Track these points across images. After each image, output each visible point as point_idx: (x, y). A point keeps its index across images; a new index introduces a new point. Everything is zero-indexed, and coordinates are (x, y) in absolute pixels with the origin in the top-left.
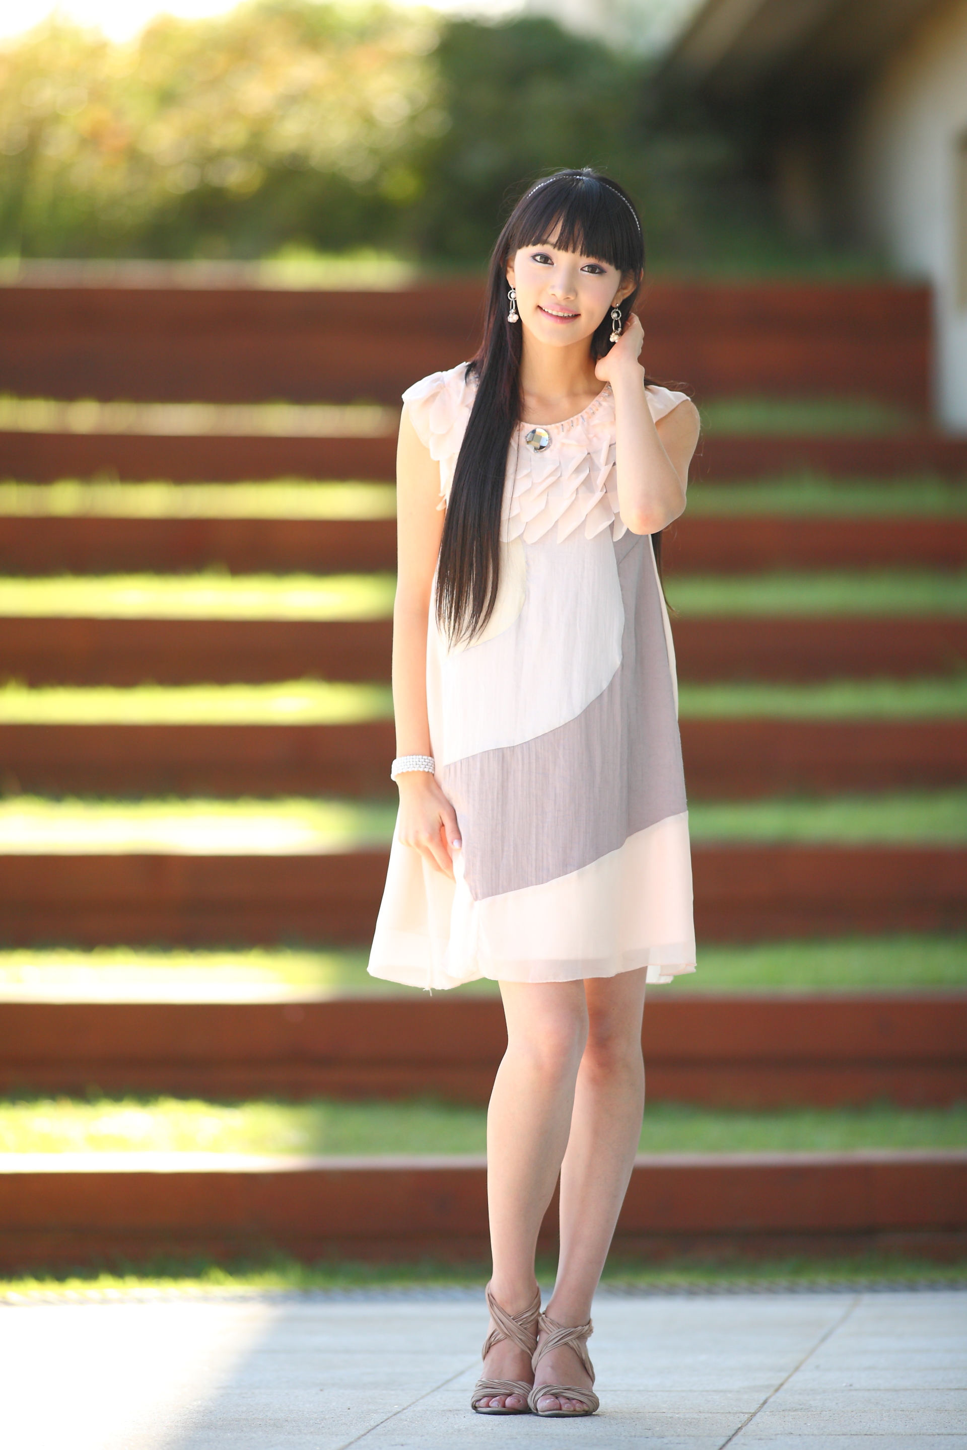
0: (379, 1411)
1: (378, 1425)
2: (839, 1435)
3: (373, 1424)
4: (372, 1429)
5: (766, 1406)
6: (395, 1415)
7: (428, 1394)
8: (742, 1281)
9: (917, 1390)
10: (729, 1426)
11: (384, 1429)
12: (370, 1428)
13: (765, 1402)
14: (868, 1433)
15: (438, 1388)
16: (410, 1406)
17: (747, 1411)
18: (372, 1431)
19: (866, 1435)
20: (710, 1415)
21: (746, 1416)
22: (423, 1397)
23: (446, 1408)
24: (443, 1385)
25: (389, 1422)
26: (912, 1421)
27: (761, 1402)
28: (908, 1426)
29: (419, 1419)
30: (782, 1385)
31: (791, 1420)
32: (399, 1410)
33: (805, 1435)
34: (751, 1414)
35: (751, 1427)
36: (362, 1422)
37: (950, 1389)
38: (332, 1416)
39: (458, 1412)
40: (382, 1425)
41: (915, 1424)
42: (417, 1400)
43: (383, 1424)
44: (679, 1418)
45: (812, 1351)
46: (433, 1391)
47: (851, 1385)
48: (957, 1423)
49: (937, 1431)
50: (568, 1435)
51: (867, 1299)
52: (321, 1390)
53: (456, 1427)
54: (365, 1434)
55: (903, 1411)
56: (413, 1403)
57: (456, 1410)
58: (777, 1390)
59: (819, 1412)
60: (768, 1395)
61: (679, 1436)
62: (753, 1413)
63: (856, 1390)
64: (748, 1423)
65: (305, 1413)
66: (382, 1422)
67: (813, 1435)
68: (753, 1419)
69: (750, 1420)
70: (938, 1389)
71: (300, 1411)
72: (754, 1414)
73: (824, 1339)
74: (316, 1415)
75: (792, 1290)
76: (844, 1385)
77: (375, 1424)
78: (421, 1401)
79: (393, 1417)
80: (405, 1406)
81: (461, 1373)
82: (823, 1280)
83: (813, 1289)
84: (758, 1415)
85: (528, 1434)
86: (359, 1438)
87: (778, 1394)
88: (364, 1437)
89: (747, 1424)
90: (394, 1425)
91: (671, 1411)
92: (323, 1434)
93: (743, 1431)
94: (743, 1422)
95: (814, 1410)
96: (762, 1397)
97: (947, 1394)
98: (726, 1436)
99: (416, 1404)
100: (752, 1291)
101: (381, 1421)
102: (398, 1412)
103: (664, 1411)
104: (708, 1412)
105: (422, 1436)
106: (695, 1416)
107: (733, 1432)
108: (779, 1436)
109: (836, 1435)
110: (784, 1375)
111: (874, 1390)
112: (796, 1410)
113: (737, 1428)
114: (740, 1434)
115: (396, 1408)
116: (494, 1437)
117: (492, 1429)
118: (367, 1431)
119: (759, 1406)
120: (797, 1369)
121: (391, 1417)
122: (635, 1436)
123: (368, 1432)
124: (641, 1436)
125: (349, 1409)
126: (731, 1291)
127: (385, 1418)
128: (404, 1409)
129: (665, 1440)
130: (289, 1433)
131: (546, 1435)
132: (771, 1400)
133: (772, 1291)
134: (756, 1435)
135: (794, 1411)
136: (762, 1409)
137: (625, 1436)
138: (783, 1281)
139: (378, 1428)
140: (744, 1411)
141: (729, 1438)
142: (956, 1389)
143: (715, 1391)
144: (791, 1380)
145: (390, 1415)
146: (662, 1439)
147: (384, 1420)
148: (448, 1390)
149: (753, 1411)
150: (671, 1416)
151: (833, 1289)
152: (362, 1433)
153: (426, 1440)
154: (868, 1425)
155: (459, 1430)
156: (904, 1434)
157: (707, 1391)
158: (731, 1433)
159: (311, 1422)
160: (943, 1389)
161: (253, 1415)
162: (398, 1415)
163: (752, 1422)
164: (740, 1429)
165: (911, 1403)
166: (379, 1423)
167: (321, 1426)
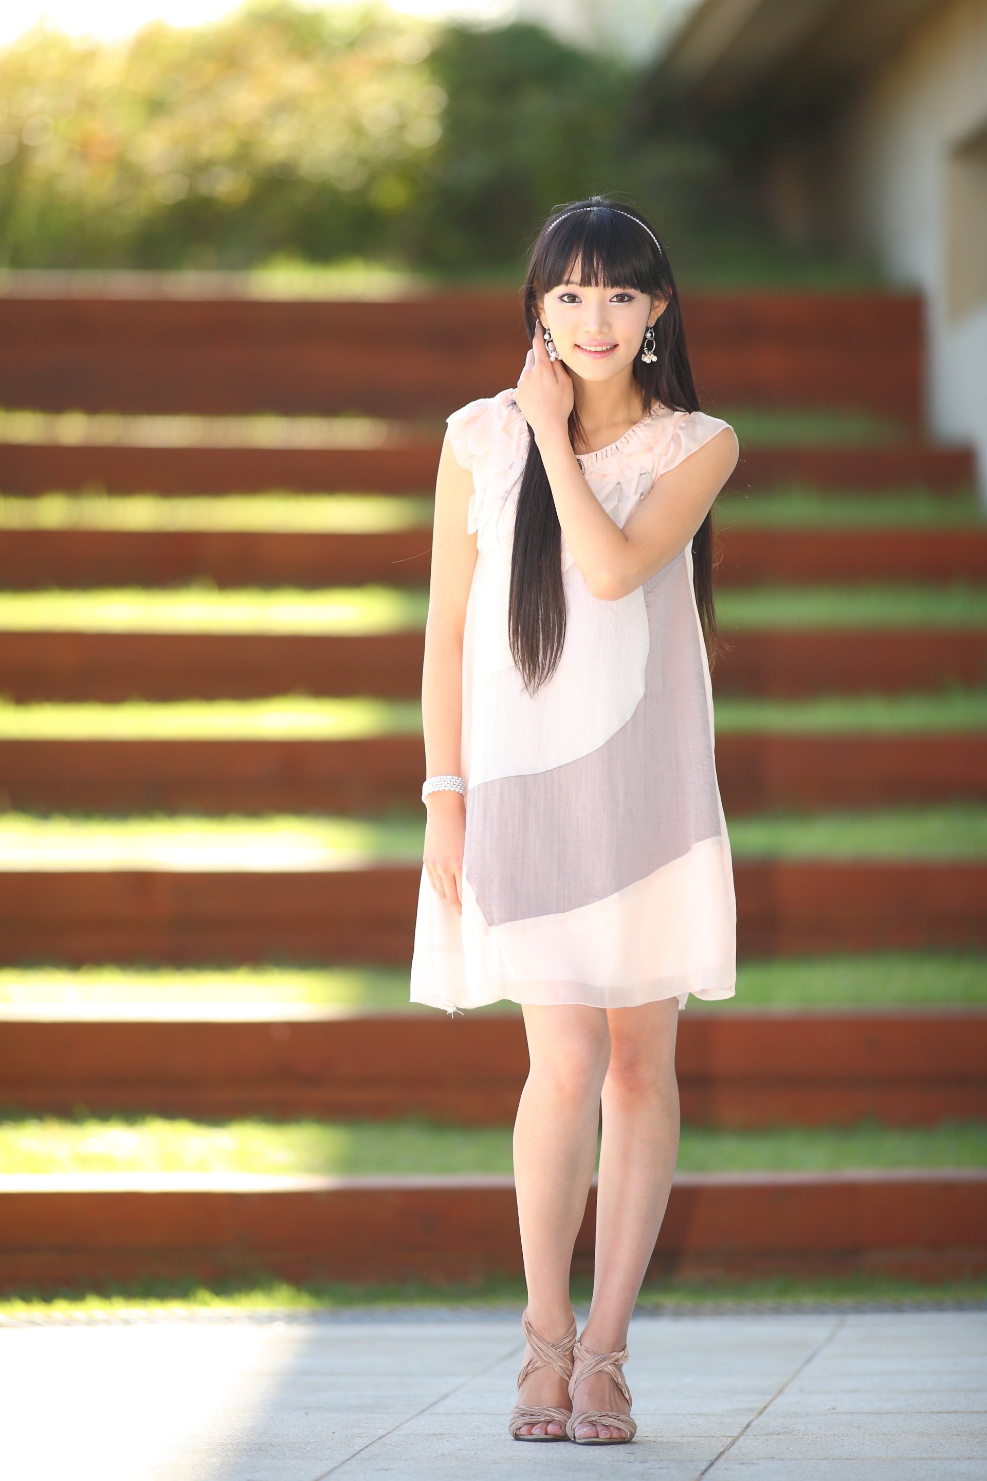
0: (363, 1435)
1: (362, 1450)
2: (820, 1459)
3: (358, 1448)
4: (357, 1454)
5: (749, 1430)
6: (379, 1439)
7: (412, 1418)
8: (728, 1302)
9: (900, 1413)
10: (711, 1450)
11: (368, 1454)
12: (354, 1452)
13: (748, 1426)
14: (850, 1457)
15: (423, 1411)
16: (394, 1430)
17: (730, 1435)
18: (356, 1456)
19: (847, 1459)
20: (693, 1439)
21: (729, 1440)
22: (407, 1421)
23: (430, 1432)
24: (427, 1408)
25: (373, 1447)
26: (893, 1445)
27: (745, 1425)
28: (889, 1451)
29: (403, 1443)
30: (765, 1408)
31: (773, 1444)
32: (384, 1434)
33: (787, 1459)
34: (733, 1438)
35: (734, 1450)
36: (347, 1446)
37: (933, 1413)
38: (317, 1441)
39: (442, 1436)
40: (366, 1450)
41: (897, 1448)
42: (402, 1424)
43: (367, 1448)
44: (662, 1442)
45: (797, 1373)
46: (418, 1415)
47: (834, 1408)
48: (938, 1447)
49: (918, 1455)
50: (551, 1460)
51: (852, 1319)
52: (306, 1414)
53: (440, 1451)
54: (349, 1459)
55: (885, 1434)
56: (398, 1427)
57: (440, 1434)
58: (760, 1413)
59: (801, 1436)
60: (751, 1419)
61: (662, 1460)
62: (736, 1437)
63: (838, 1413)
64: (731, 1447)
65: (290, 1437)
66: (366, 1447)
67: (794, 1459)
68: (736, 1444)
69: (733, 1444)
70: (920, 1412)
71: (285, 1435)
72: (736, 1439)
73: (808, 1361)
74: (301, 1439)
75: (777, 1311)
76: (827, 1408)
77: (360, 1449)
78: (405, 1425)
79: (378, 1442)
80: (390, 1430)
81: (446, 1396)
82: (808, 1300)
83: (799, 1310)
84: (741, 1439)
85: (511, 1459)
86: (343, 1463)
87: (761, 1418)
88: (349, 1462)
89: (729, 1449)
90: (378, 1449)
91: (654, 1435)
92: (307, 1458)
93: (726, 1455)
94: (725, 1446)
95: (796, 1434)
96: (746, 1421)
97: (929, 1418)
98: (709, 1461)
99: (400, 1427)
100: (738, 1312)
101: (366, 1445)
102: (383, 1436)
103: (647, 1435)
104: (691, 1436)
105: (406, 1461)
106: (678, 1440)
107: (715, 1456)
108: (761, 1460)
109: (817, 1459)
110: (768, 1398)
111: (857, 1413)
112: (778, 1434)
113: (718, 1452)
114: (723, 1458)
115: (381, 1432)
116: (478, 1462)
117: (476, 1454)
118: (352, 1455)
119: (742, 1429)
120: (780, 1391)
121: (376, 1441)
122: (618, 1461)
123: (352, 1457)
124: (624, 1461)
125: (334, 1433)
126: (718, 1313)
127: (370, 1442)
128: (388, 1433)
129: (648, 1465)
130: (274, 1458)
131: (529, 1460)
132: (754, 1424)
133: (758, 1312)
134: (738, 1460)
135: (777, 1435)
136: (745, 1433)
137: (608, 1460)
138: (769, 1302)
139: (362, 1452)
140: (727, 1435)
141: (711, 1462)
142: (938, 1412)
143: (698, 1414)
144: (775, 1402)
145: (374, 1439)
146: (645, 1464)
147: (368, 1444)
148: (433, 1414)
149: (736, 1435)
150: (654, 1440)
151: (820, 1310)
152: (346, 1457)
153: (410, 1465)
154: (850, 1449)
155: (443, 1455)
156: (885, 1458)
157: (691, 1414)
158: (713, 1458)
159: (296, 1446)
160: (925, 1412)
161: (238, 1439)
162: (383, 1439)
163: (734, 1446)
164: (722, 1453)
165: (892, 1427)
166: (363, 1447)
167: (305, 1450)
